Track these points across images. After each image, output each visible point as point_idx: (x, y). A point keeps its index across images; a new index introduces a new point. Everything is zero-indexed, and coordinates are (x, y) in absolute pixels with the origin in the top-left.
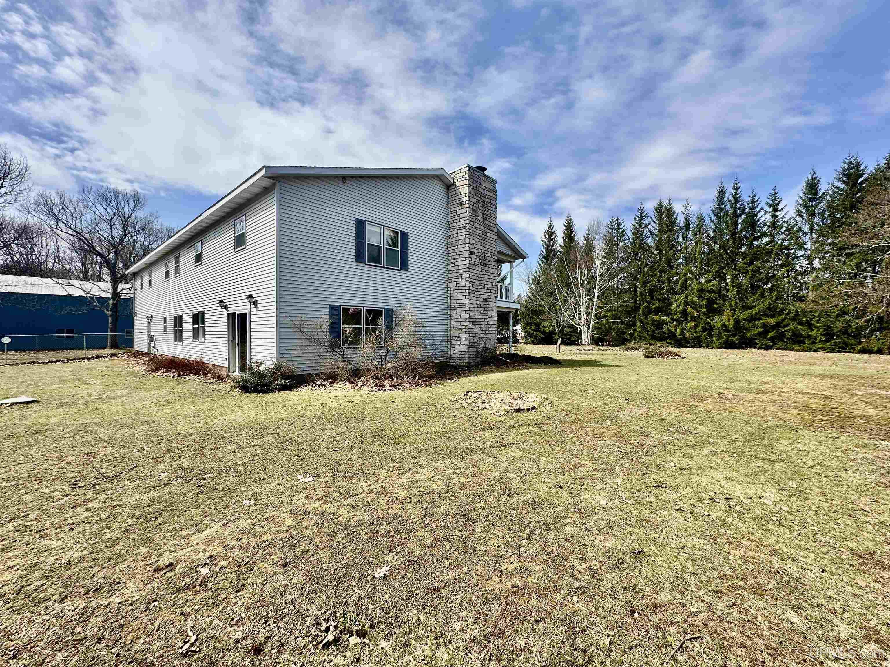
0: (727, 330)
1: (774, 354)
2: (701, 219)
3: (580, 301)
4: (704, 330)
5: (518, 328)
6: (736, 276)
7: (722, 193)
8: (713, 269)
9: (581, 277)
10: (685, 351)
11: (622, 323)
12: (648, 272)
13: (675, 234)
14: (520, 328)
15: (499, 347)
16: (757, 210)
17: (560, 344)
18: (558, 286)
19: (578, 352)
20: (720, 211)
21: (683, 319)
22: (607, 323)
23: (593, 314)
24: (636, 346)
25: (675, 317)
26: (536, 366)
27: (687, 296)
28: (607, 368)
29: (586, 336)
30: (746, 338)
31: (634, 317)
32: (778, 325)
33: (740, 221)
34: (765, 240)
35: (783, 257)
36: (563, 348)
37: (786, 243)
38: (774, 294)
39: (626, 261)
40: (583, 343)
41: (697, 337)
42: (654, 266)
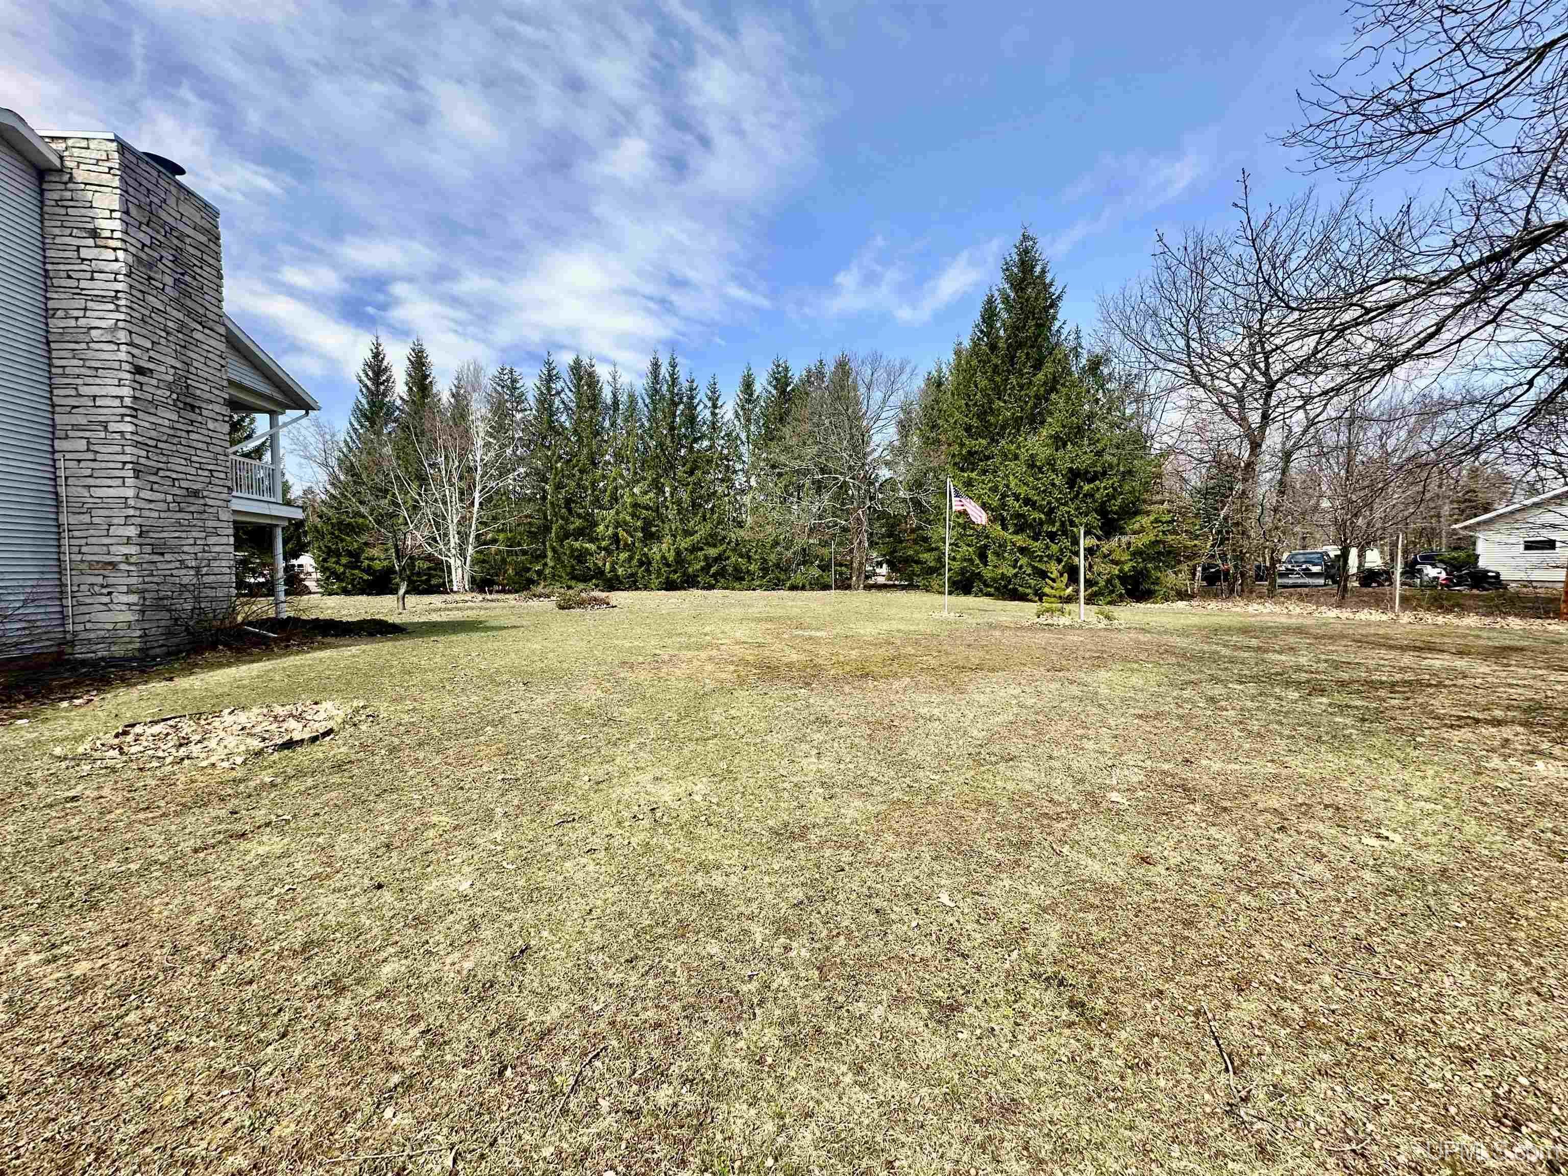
0: (668, 565)
1: (717, 594)
2: (632, 398)
3: (447, 510)
4: (641, 563)
5: (306, 561)
6: (676, 489)
7: (656, 366)
8: (650, 475)
9: (447, 464)
10: (617, 597)
11: (524, 553)
12: (562, 470)
13: (599, 414)
14: (312, 562)
15: (243, 604)
16: (696, 401)
17: (407, 592)
18: (397, 477)
19: (443, 606)
20: (654, 392)
21: (613, 547)
22: (499, 552)
23: (472, 536)
24: (547, 591)
25: (604, 544)
26: (346, 640)
27: (617, 513)
28: (495, 633)
29: (459, 575)
30: (689, 576)
31: (544, 543)
32: (719, 558)
33: (678, 412)
34: (706, 443)
35: (722, 469)
36: (411, 600)
37: (725, 451)
38: (715, 516)
39: (528, 447)
40: (455, 589)
41: (632, 575)
42: (570, 460)
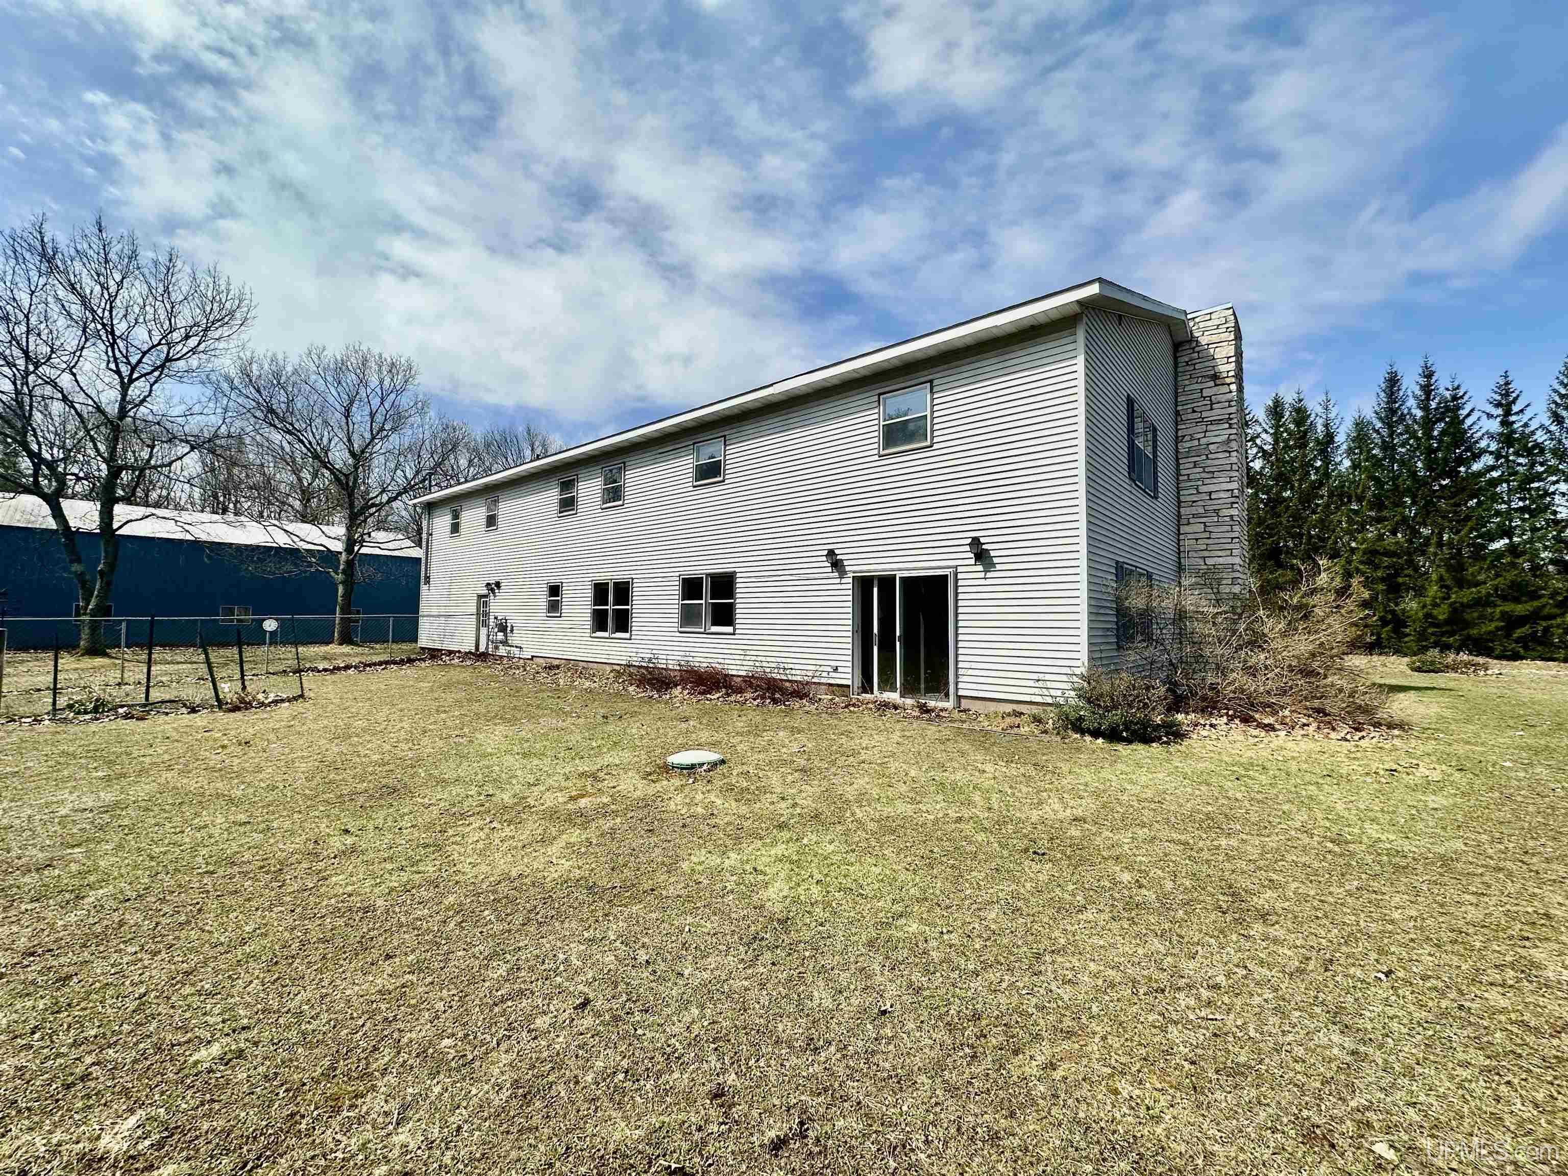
16: (1464, 412)
20: (1390, 414)
